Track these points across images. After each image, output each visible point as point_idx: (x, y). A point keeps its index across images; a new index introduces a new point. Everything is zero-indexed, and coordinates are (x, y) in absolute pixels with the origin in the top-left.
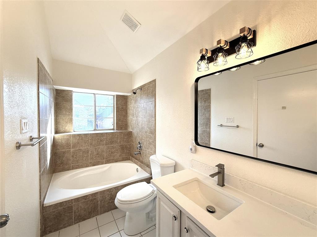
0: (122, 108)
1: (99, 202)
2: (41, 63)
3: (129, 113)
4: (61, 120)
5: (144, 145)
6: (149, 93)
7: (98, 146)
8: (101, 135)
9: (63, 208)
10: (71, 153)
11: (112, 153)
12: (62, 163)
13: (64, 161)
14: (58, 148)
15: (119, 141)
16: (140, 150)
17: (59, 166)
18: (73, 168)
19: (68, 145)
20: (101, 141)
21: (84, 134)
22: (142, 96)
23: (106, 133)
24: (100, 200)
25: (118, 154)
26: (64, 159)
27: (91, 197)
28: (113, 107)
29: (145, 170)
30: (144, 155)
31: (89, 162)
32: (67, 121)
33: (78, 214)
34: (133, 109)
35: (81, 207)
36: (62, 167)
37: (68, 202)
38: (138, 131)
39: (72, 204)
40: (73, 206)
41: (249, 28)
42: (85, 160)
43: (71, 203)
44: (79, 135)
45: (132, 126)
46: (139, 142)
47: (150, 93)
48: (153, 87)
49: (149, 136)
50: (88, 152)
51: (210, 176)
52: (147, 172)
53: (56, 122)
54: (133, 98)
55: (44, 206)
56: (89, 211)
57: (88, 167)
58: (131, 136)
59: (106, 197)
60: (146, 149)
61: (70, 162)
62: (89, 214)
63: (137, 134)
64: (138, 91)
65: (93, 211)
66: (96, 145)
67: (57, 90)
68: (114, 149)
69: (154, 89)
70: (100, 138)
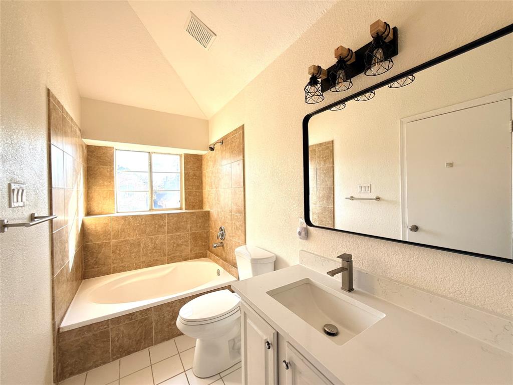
0: (195, 175)
1: (154, 324)
2: (55, 99)
3: (205, 182)
4: (96, 194)
5: (227, 231)
6: (234, 147)
7: (156, 235)
8: (160, 217)
9: (94, 335)
10: (111, 246)
11: (178, 245)
12: (96, 263)
13: (100, 259)
14: (90, 238)
15: (189, 226)
16: (222, 241)
17: (92, 269)
18: (116, 271)
19: (106, 233)
20: (160, 226)
21: (133, 216)
22: (224, 153)
23: (168, 214)
24: (155, 320)
25: (187, 248)
26: (100, 256)
27: (140, 316)
28: (179, 174)
29: (230, 272)
30: (229, 248)
31: (141, 260)
32: (105, 196)
33: (118, 344)
34: (211, 175)
35: (123, 332)
36: (97, 269)
37: (100, 325)
38: (219, 210)
39: (109, 327)
40: (110, 330)
41: (385, 23)
42: (135, 258)
43: (106, 326)
44: (124, 218)
45: (210, 203)
46: (221, 228)
47: (236, 147)
48: (240, 138)
49: (236, 217)
50: (139, 245)
51: (328, 273)
52: (233, 275)
53: (88, 197)
54: (211, 157)
55: (61, 331)
56: (137, 339)
57: (139, 268)
58: (208, 219)
59: (165, 315)
60: (231, 238)
61: (110, 261)
62: (137, 344)
63: (218, 215)
64: (218, 147)
65: (144, 338)
66: (151, 234)
67: (88, 147)
68: (181, 240)
69: (242, 141)
70: (159, 222)
